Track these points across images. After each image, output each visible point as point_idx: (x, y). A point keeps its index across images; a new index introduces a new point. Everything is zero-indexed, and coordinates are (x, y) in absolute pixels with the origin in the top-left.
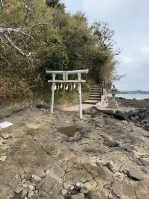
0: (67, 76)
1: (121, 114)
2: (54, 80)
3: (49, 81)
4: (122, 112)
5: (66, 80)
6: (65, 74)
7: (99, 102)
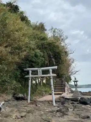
0: (41, 72)
1: (85, 99)
2: (30, 75)
3: (26, 76)
4: (85, 98)
5: (40, 74)
6: (40, 70)
7: (64, 93)
